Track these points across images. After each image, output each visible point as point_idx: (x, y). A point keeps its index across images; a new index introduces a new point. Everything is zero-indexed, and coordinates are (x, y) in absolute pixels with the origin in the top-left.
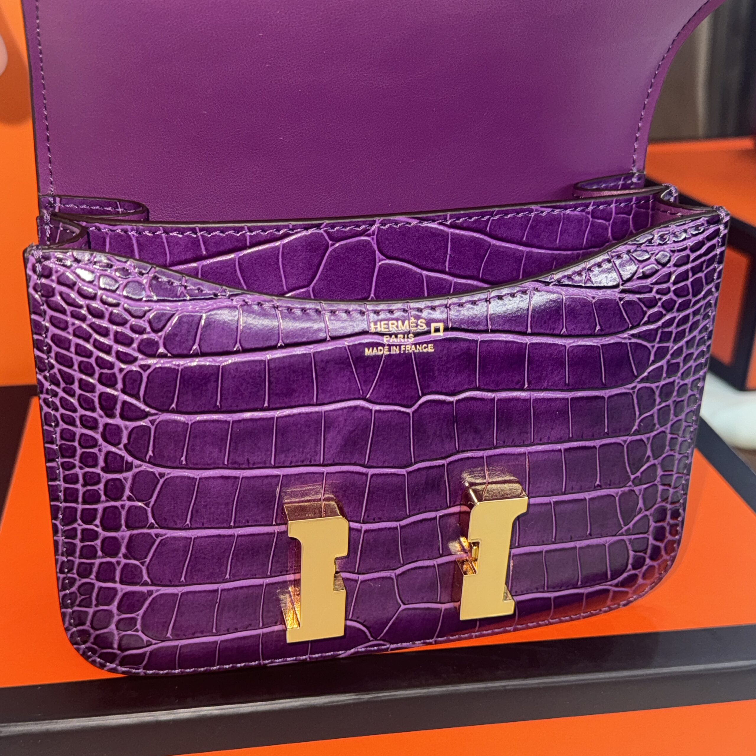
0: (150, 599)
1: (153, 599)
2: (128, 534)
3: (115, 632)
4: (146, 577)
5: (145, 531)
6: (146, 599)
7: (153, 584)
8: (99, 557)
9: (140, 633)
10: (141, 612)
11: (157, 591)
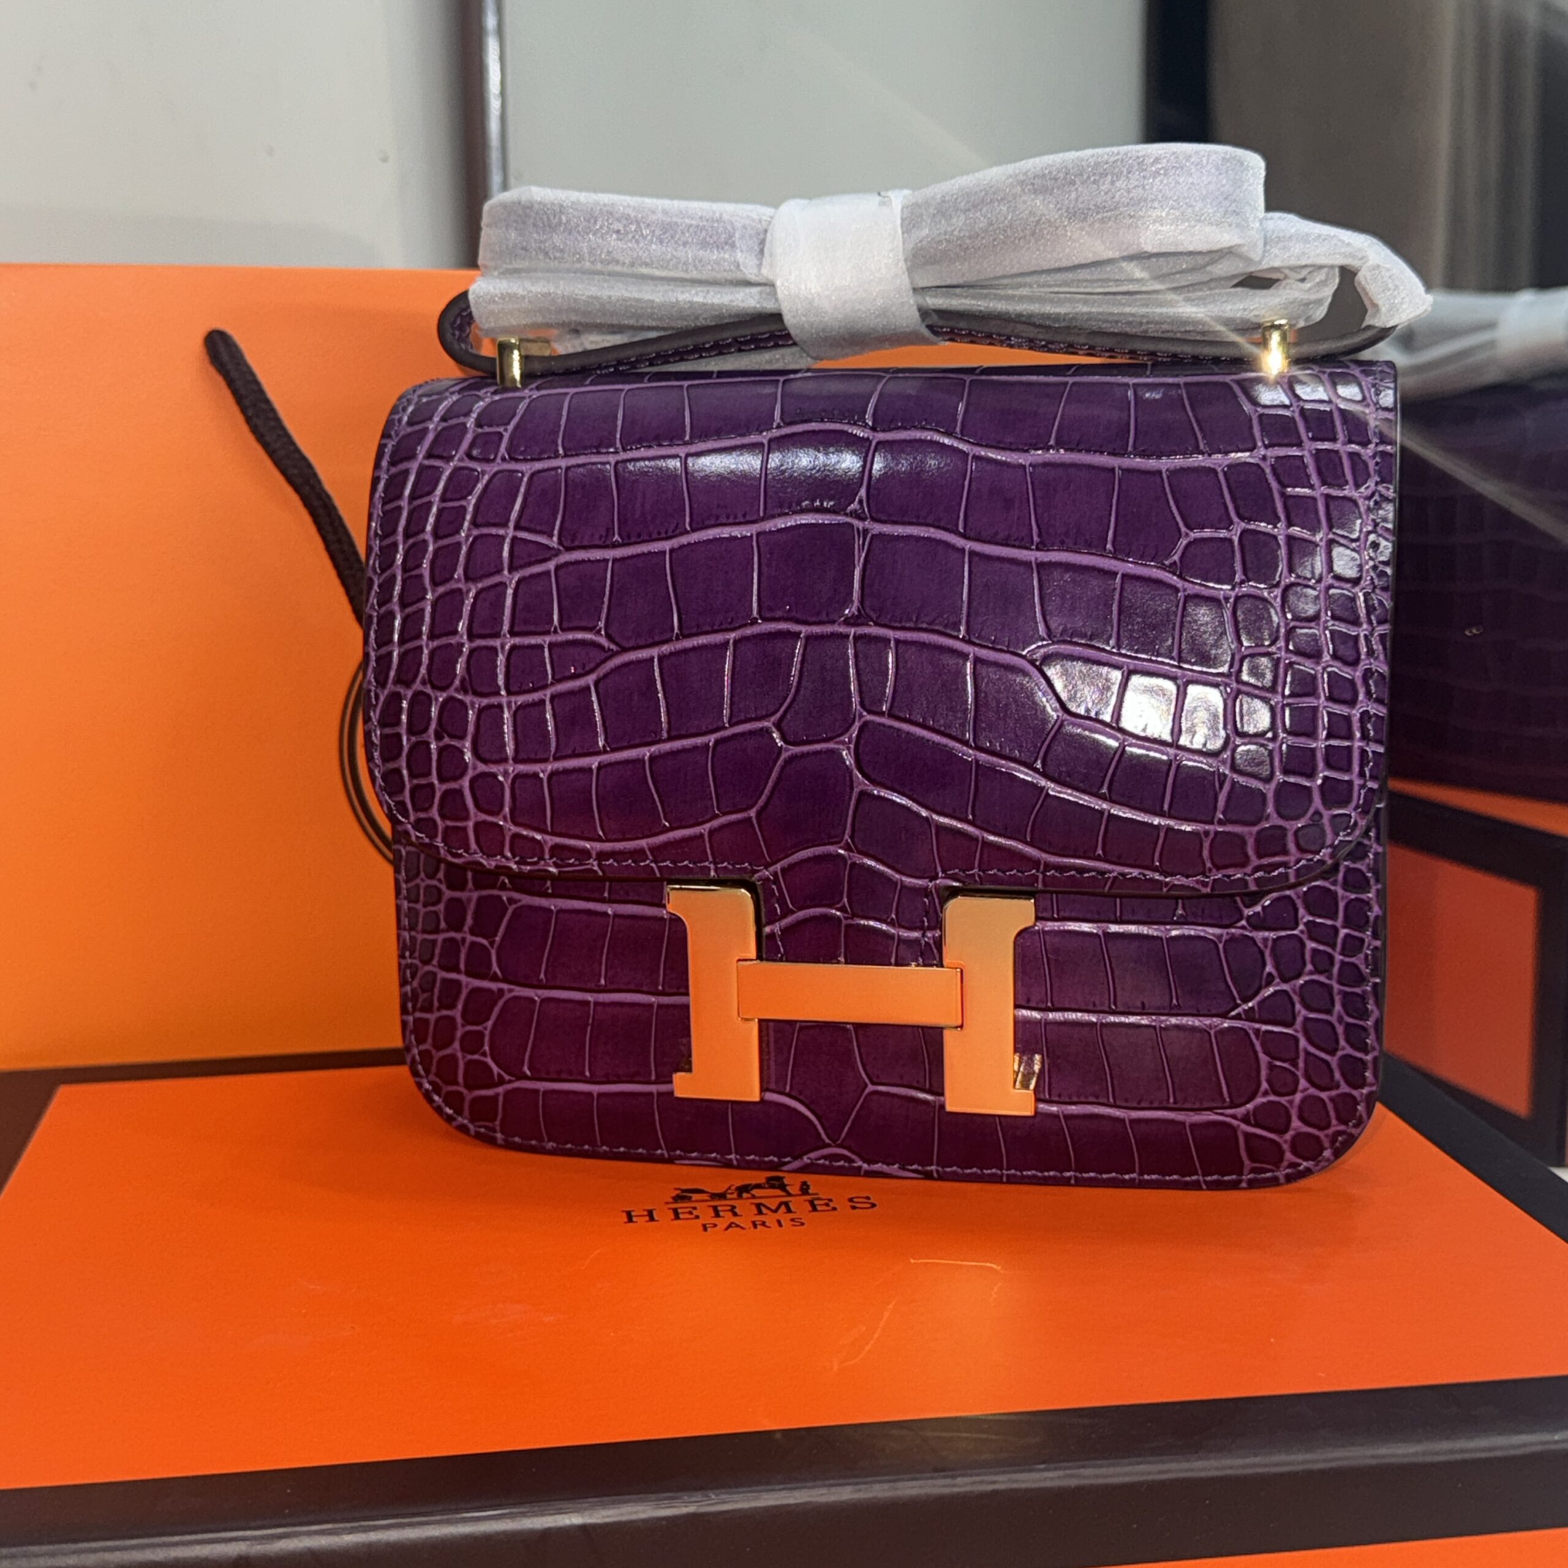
0: (501, 1003)
1: (506, 1003)
2: (475, 895)
3: (459, 1055)
4: (495, 968)
5: (495, 892)
6: (495, 1003)
7: (505, 980)
8: (443, 931)
9: (489, 1060)
10: (490, 1023)
11: (510, 991)
